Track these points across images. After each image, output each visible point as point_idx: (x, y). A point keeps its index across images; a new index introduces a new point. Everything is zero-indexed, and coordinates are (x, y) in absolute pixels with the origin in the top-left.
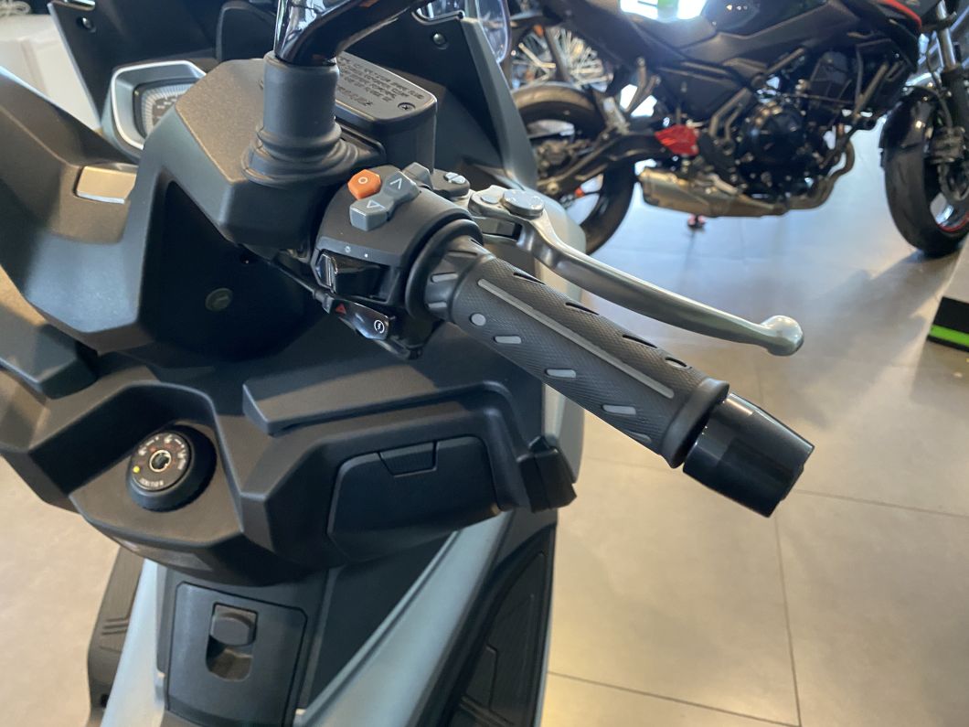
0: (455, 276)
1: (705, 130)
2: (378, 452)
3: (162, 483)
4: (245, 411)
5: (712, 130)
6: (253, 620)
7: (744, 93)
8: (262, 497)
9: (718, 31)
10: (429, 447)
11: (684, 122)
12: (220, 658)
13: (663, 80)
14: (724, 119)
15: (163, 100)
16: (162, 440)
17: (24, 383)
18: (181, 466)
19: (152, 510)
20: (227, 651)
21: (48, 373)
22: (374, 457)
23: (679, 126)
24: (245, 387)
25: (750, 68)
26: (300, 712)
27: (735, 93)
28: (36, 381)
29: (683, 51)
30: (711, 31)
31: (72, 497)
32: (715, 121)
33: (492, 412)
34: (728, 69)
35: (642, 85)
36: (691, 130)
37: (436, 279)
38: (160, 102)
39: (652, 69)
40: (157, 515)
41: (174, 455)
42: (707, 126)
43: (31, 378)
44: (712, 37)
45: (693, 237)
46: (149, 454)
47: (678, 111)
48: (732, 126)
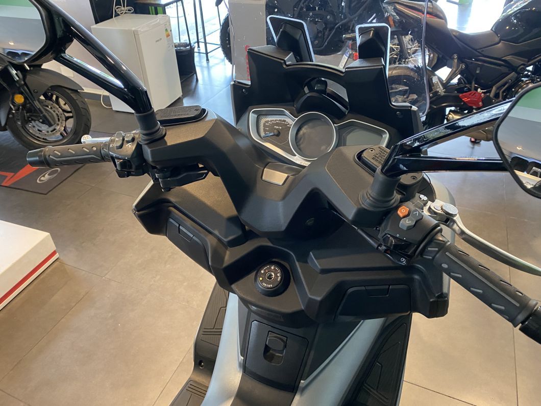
0: (437, 249)
1: (488, 94)
2: (365, 286)
3: (271, 286)
4: (309, 261)
5: (492, 95)
6: (285, 340)
7: (513, 75)
8: (319, 299)
9: (500, 40)
10: (387, 287)
11: (476, 89)
12: (268, 354)
13: (467, 66)
14: (499, 88)
15: (268, 121)
16: (270, 268)
17: (219, 240)
18: (279, 279)
19: (266, 295)
20: (271, 351)
21: (231, 238)
22: (363, 288)
23: (473, 91)
24: (311, 253)
25: (517, 61)
26: (302, 381)
27: (508, 74)
28: (226, 240)
29: (480, 51)
30: (497, 39)
31: (233, 286)
32: (494, 88)
33: (416, 277)
34: (504, 61)
35: (455, 69)
36: (480, 94)
37: (429, 249)
38: (267, 122)
39: (461, 60)
40: (267, 297)
41: (276, 275)
42: (490, 92)
43: (224, 239)
44: (498, 43)
45: (473, 148)
46: (265, 273)
47: (473, 83)
48: (503, 92)
